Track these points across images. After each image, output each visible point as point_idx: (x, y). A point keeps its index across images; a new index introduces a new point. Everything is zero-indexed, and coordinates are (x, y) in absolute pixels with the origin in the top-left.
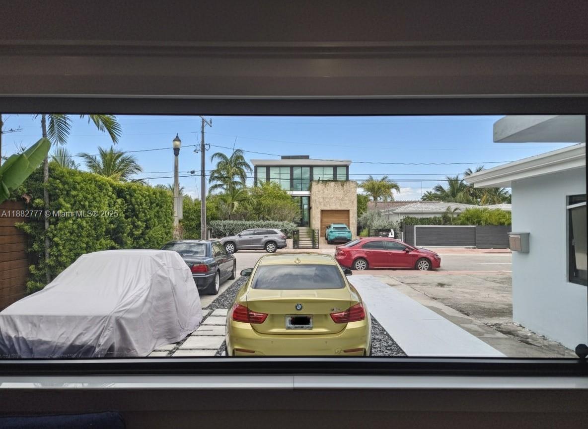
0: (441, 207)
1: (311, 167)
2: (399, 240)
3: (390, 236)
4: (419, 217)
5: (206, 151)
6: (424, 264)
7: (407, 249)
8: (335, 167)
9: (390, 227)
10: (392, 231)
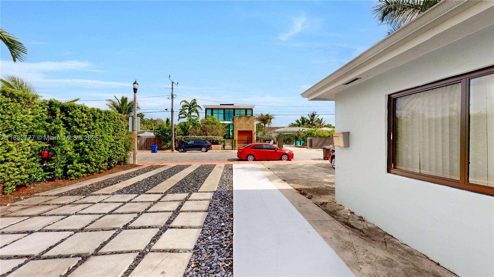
0: (297, 129)
1: (234, 109)
2: (275, 145)
3: (271, 143)
4: (286, 134)
5: (174, 99)
6: (285, 157)
7: (276, 149)
8: (246, 110)
9: (271, 138)
10: (272, 140)
